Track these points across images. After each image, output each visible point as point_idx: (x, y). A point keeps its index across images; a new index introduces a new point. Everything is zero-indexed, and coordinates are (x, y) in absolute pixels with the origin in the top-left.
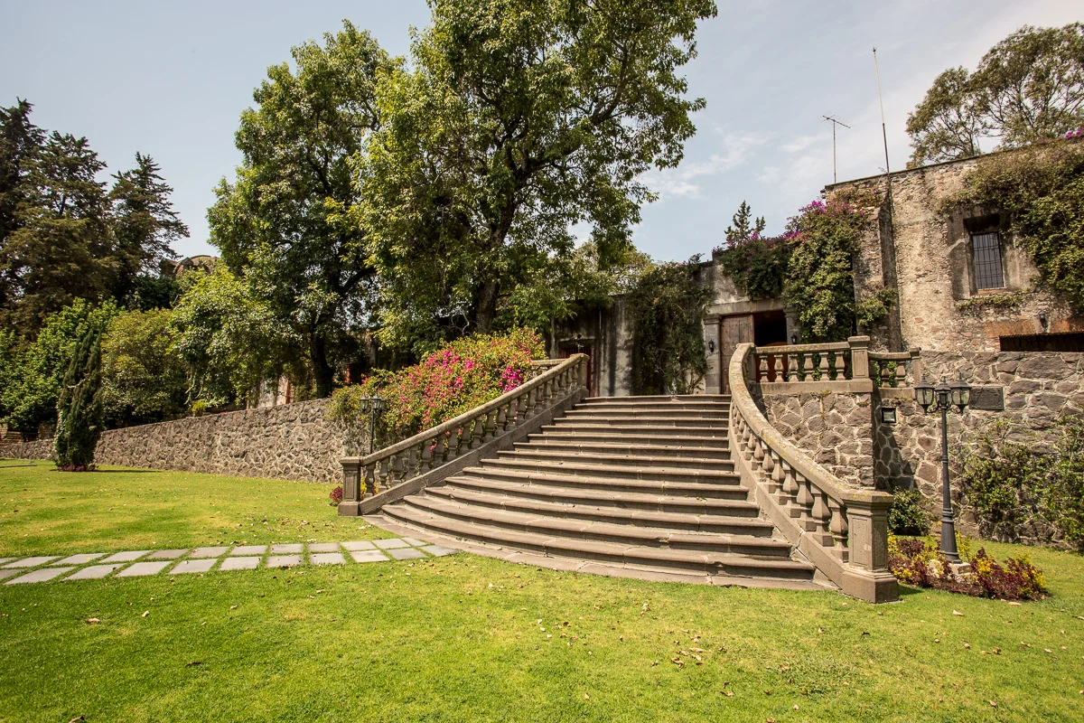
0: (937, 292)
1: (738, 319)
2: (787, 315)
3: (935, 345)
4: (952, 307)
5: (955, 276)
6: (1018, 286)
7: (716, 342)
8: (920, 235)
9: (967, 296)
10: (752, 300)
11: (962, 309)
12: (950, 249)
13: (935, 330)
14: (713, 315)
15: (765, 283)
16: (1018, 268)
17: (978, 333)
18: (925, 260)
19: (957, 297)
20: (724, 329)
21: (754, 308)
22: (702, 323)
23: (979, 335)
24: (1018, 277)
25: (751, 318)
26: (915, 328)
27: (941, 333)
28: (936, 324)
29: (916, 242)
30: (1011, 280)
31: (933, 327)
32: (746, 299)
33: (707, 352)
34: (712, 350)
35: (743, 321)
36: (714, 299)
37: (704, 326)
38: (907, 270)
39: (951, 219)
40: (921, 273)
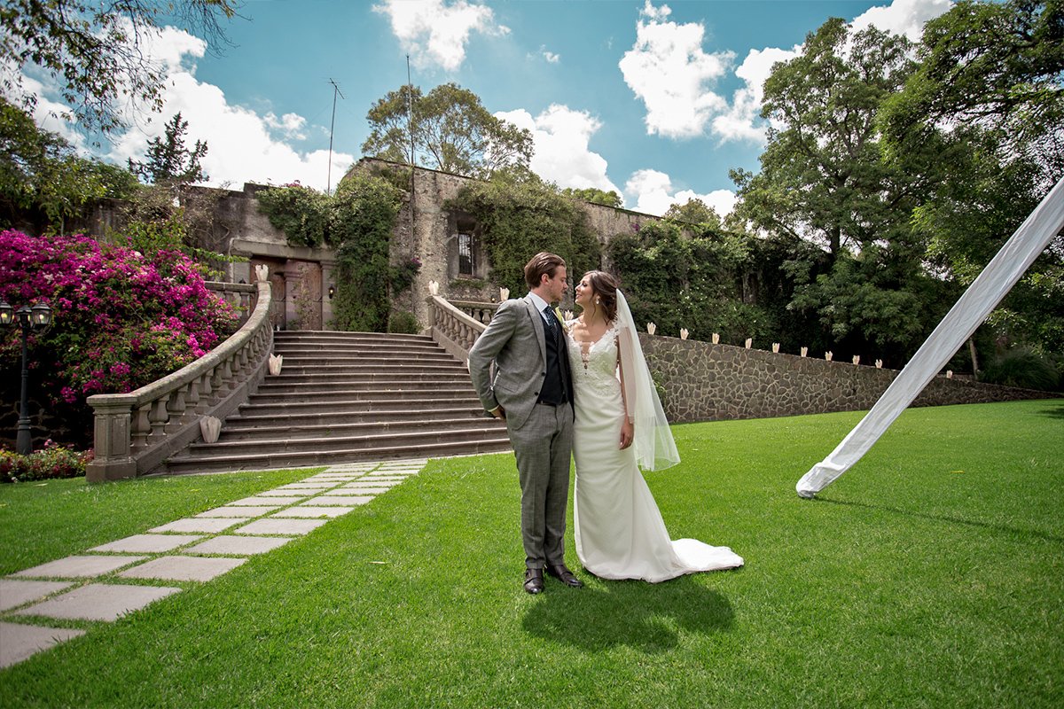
0: (438, 270)
2: (324, 267)
4: (447, 283)
5: (450, 261)
6: (482, 276)
8: (431, 223)
9: (456, 277)
10: (289, 244)
11: (452, 286)
12: (448, 240)
14: (243, 252)
16: (483, 264)
18: (433, 244)
19: (450, 277)
21: (290, 253)
22: (229, 258)
24: (482, 270)
29: (428, 228)
30: (478, 271)
36: (244, 235)
38: (420, 249)
39: (450, 216)
40: (430, 253)
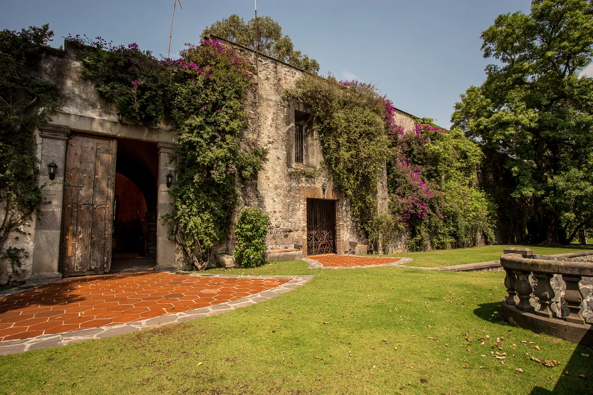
0: (278, 158)
1: (96, 141)
2: (162, 150)
3: (275, 199)
4: (286, 172)
5: (289, 149)
6: (314, 165)
7: (60, 165)
8: (272, 110)
9: (294, 165)
10: (120, 121)
11: (290, 175)
12: (287, 128)
13: (276, 188)
14: (59, 127)
15: (152, 106)
16: (316, 154)
17: (297, 194)
18: (273, 130)
19: (289, 166)
20: (72, 151)
21: (121, 132)
22: (37, 133)
23: (298, 195)
24: (315, 159)
25: (113, 145)
26: (265, 183)
27: (279, 191)
28: (277, 183)
29: (269, 115)
30: (310, 160)
31: (275, 185)
32: (114, 118)
33: (43, 179)
34: (52, 176)
35: (103, 144)
36: (62, 105)
37: (39, 140)
38: (262, 136)
39: (289, 105)
40: (271, 140)
